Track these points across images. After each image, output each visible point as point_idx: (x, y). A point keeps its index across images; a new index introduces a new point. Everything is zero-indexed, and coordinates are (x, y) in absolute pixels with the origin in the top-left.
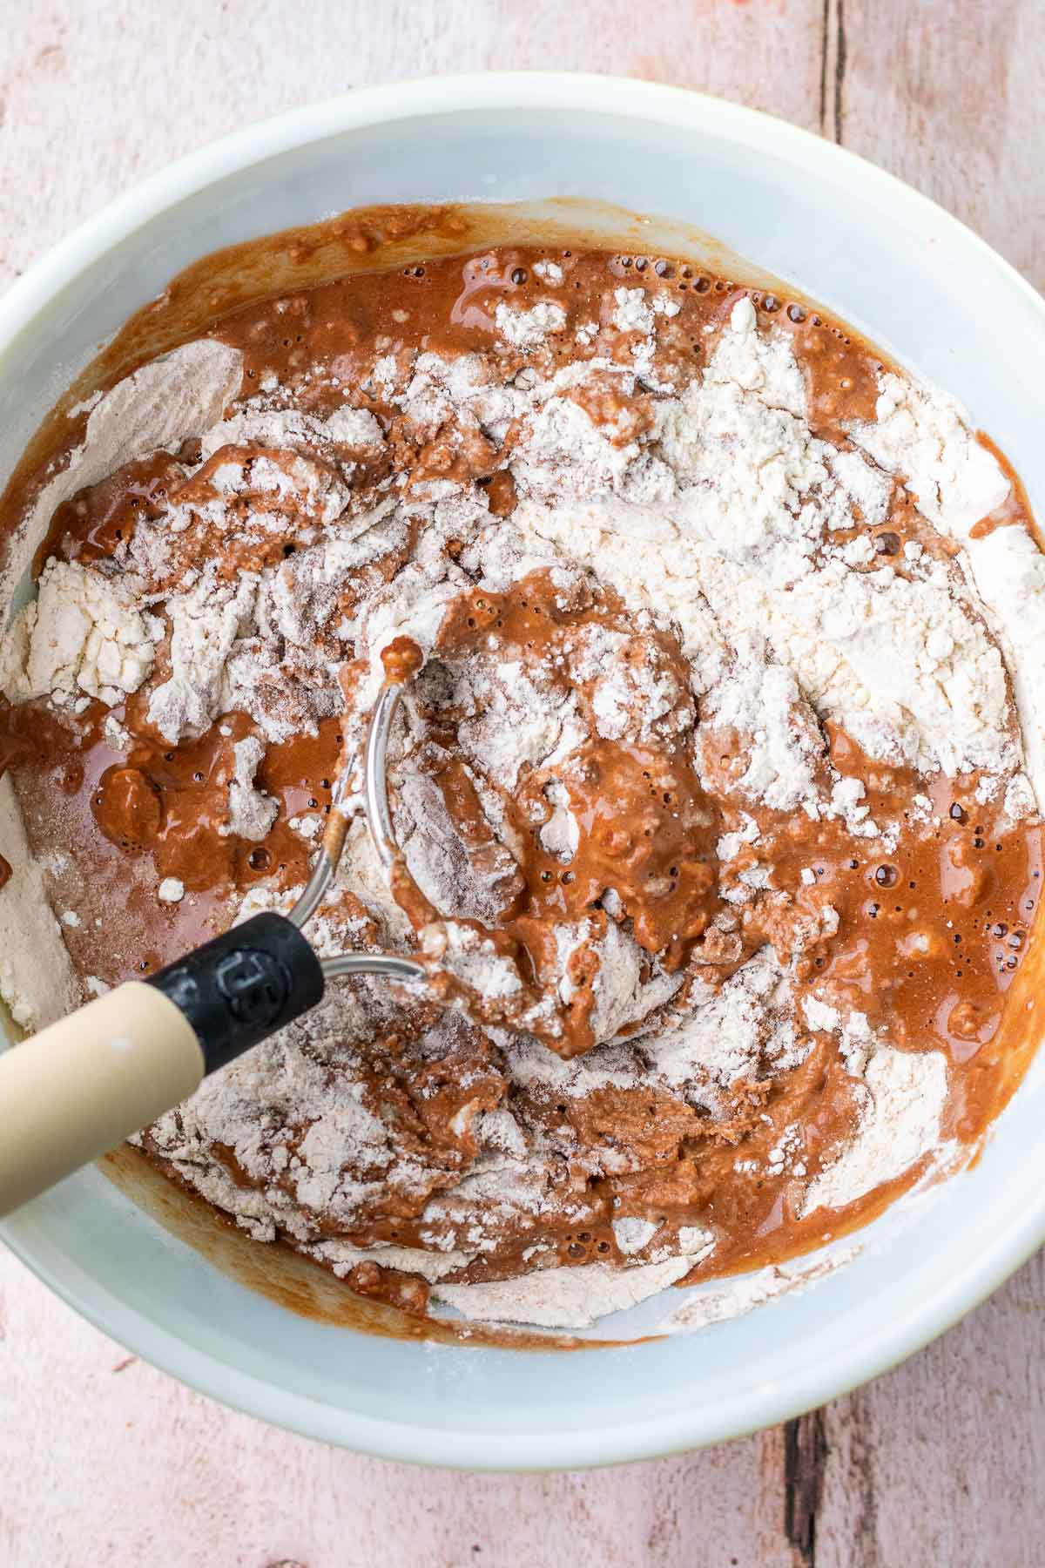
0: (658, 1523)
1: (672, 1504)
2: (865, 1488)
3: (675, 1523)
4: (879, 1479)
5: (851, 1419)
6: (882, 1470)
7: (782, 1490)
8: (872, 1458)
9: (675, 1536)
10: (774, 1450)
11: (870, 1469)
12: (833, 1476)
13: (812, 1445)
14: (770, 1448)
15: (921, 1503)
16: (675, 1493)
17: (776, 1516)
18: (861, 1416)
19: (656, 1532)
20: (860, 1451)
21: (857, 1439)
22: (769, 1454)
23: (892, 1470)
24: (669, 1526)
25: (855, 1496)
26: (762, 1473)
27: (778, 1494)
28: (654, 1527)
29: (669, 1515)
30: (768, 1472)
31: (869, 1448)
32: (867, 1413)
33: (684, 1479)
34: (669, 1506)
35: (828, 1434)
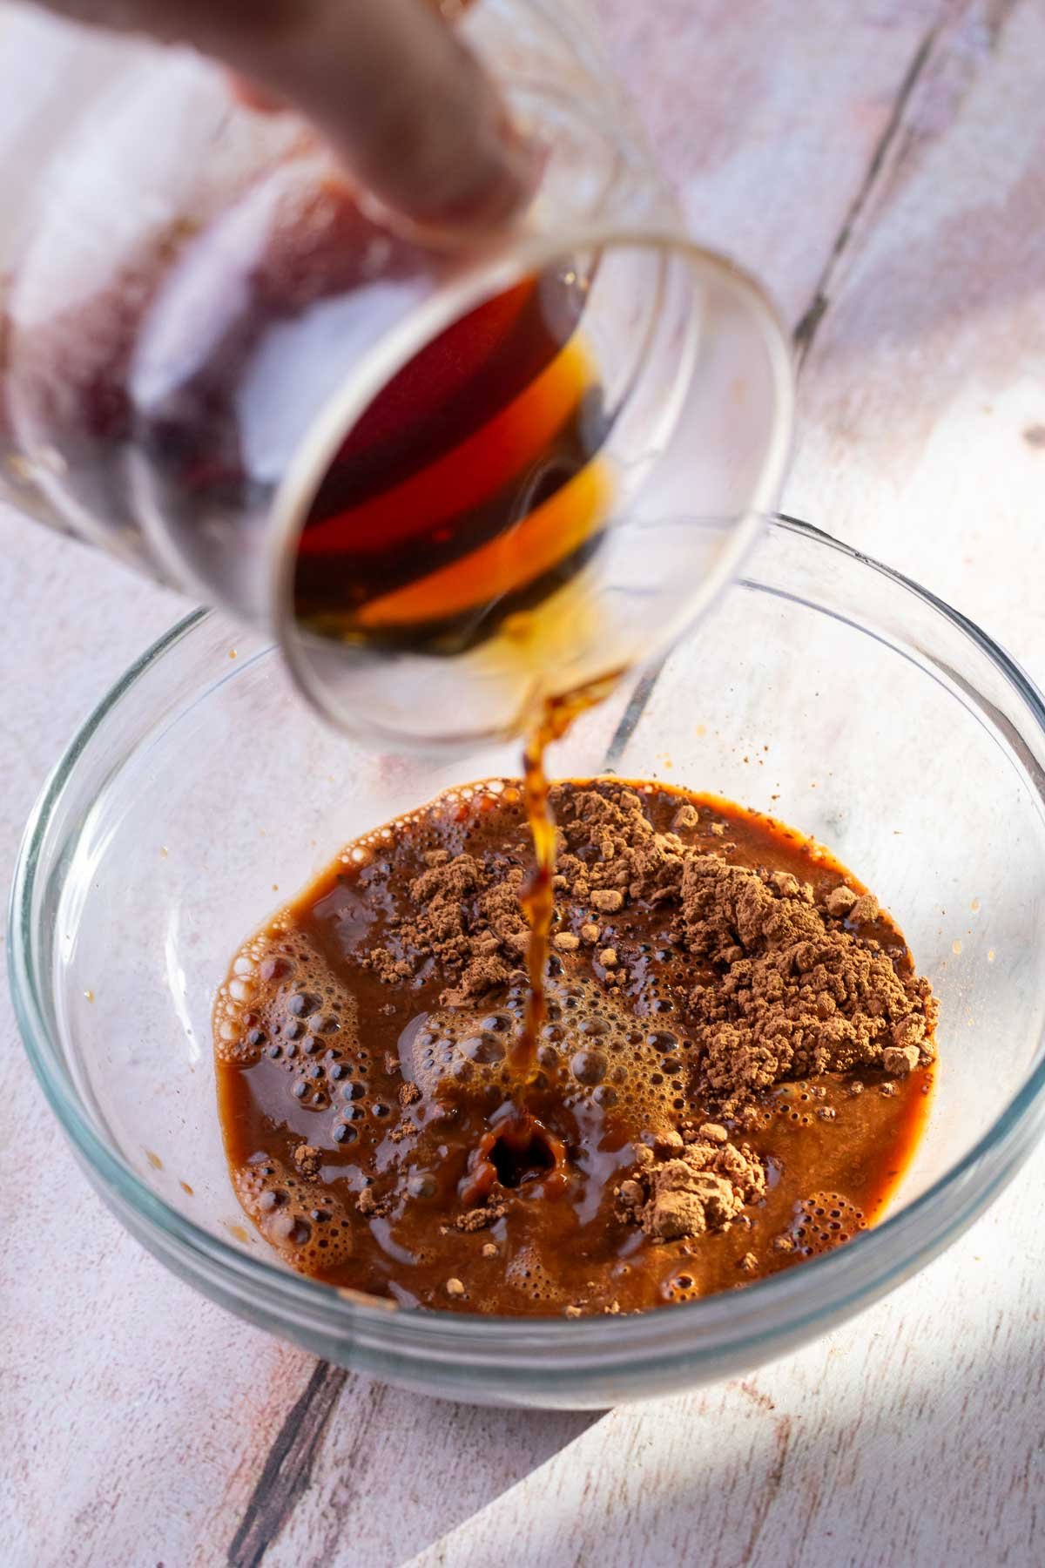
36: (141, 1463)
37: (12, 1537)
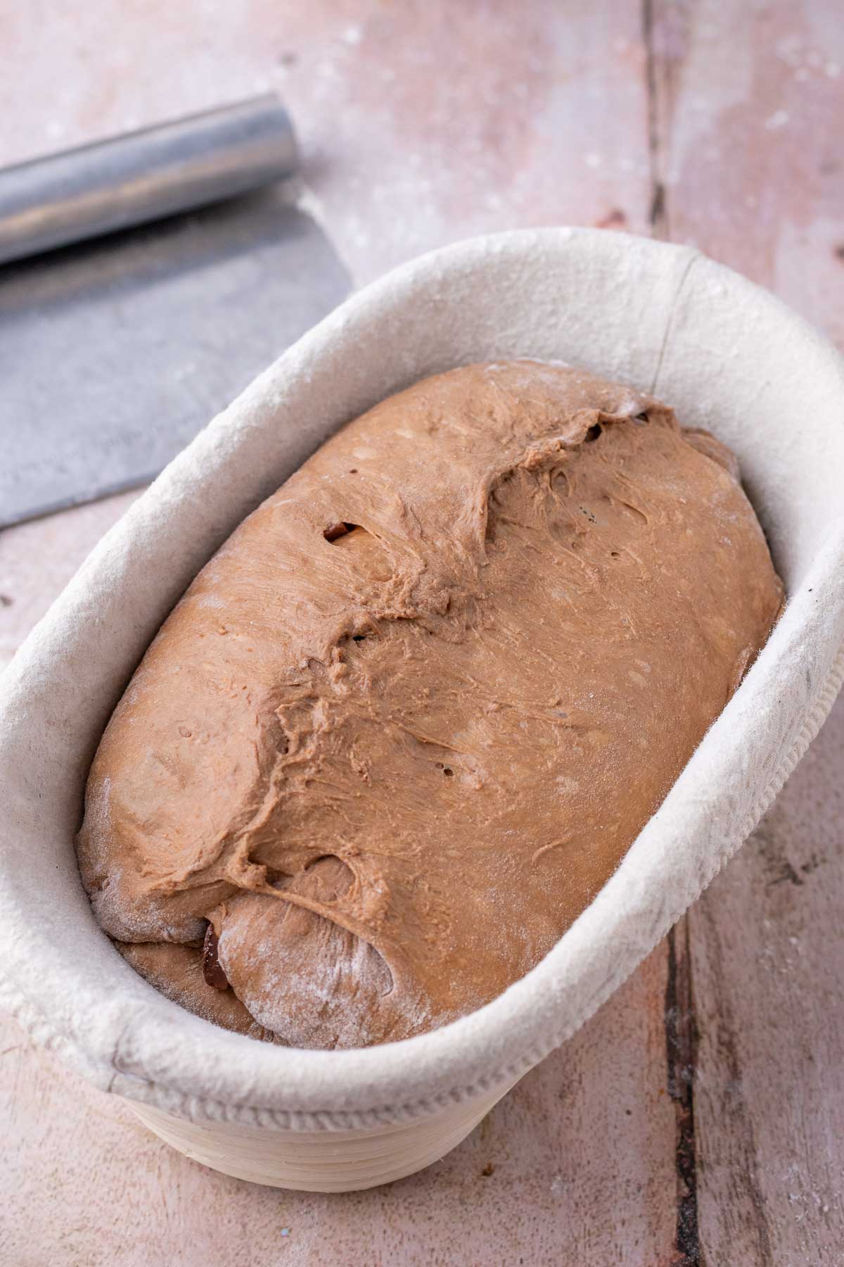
0: (566, 1082)
1: (578, 1069)
2: (731, 1060)
3: (580, 1082)
4: (741, 1053)
5: (717, 1016)
6: (744, 1047)
7: (665, 1063)
8: (735, 1040)
9: (580, 1092)
10: (657, 1035)
11: (734, 1047)
12: (704, 1053)
13: (687, 1033)
14: (654, 1034)
15: (776, 1068)
16: (580, 1061)
17: (660, 1081)
18: (725, 1014)
19: (566, 1088)
20: (725, 1037)
21: (722, 1028)
22: (654, 1038)
23: (751, 1047)
24: (576, 1084)
25: (723, 1066)
26: (648, 1051)
27: (662, 1066)
28: (564, 1085)
29: (576, 1077)
30: (653, 1050)
31: (732, 1034)
32: (729, 1011)
33: (587, 1052)
34: (575, 1070)
35: (699, 1025)
36: (584, 1050)
37: (521, 1119)
